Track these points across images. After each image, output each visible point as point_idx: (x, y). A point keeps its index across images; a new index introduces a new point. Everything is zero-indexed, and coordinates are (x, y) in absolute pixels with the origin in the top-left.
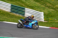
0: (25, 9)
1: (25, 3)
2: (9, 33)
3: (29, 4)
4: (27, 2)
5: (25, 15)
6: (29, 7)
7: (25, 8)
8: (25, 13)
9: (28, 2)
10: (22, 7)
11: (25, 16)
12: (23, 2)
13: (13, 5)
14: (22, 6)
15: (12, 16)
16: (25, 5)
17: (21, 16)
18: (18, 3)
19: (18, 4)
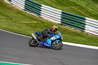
0: (85, 20)
1: (85, 9)
2: (57, 59)
3: (92, 10)
4: (89, 7)
5: (84, 29)
6: (92, 16)
7: (86, 18)
8: (86, 26)
9: (91, 8)
10: (80, 16)
11: (85, 31)
12: (81, 8)
13: (65, 12)
14: (81, 13)
15: (63, 30)
16: (85, 12)
17: (78, 31)
18: (73, 9)
19: (74, 11)
